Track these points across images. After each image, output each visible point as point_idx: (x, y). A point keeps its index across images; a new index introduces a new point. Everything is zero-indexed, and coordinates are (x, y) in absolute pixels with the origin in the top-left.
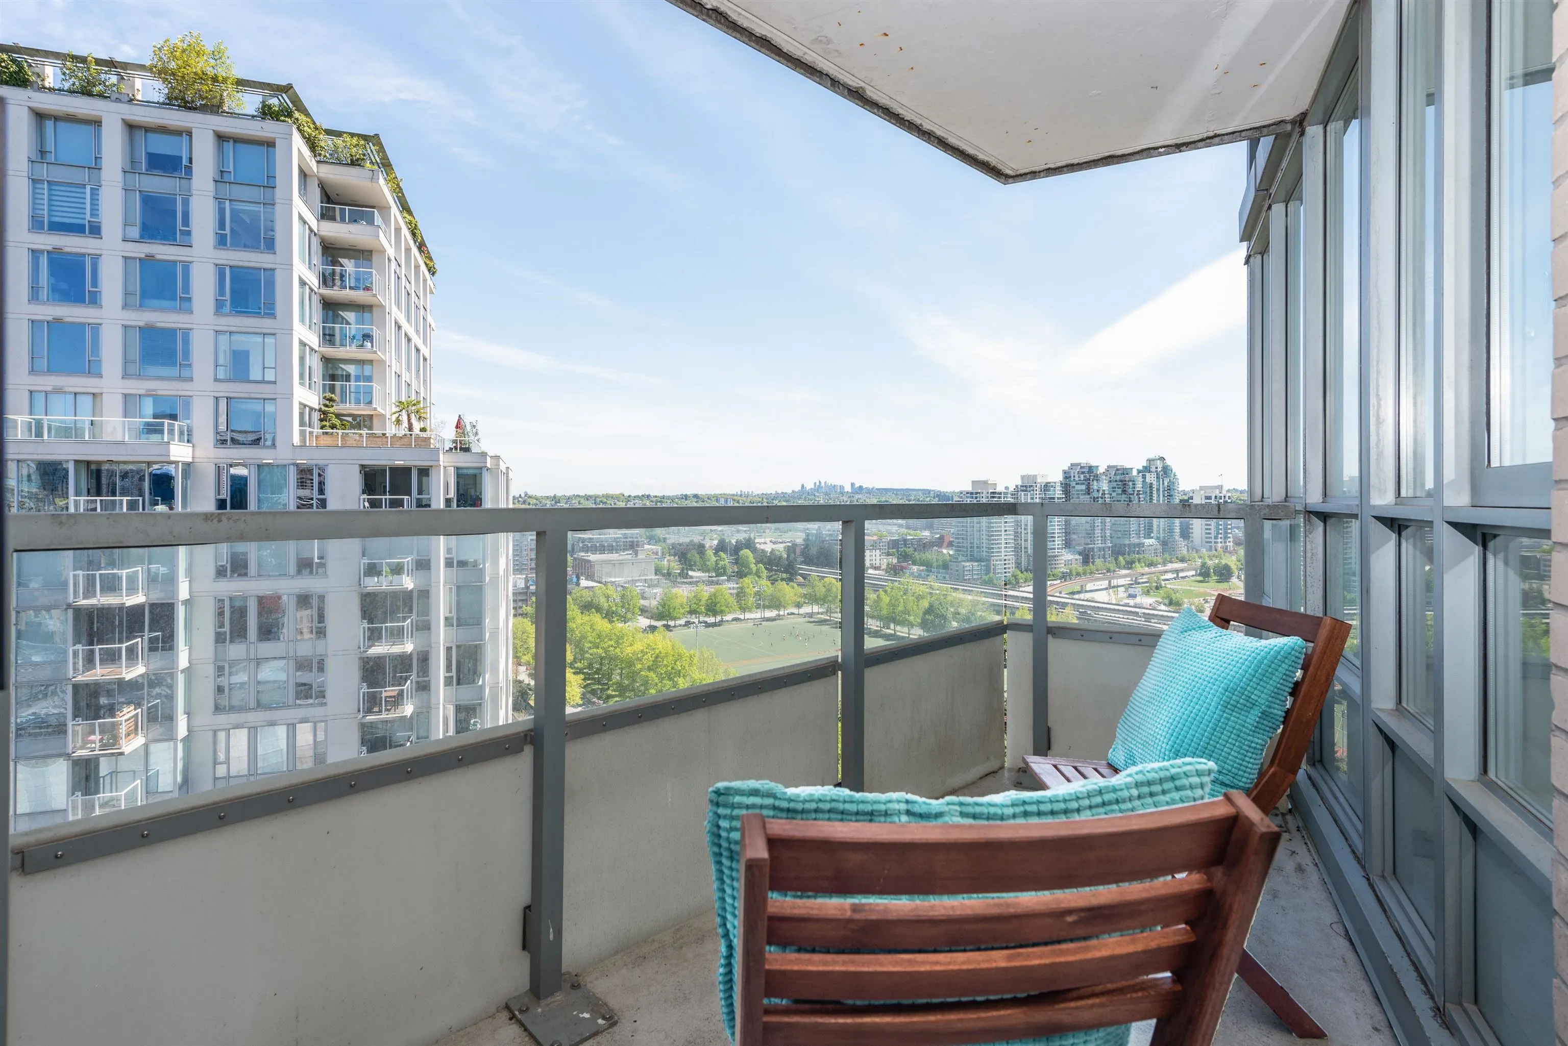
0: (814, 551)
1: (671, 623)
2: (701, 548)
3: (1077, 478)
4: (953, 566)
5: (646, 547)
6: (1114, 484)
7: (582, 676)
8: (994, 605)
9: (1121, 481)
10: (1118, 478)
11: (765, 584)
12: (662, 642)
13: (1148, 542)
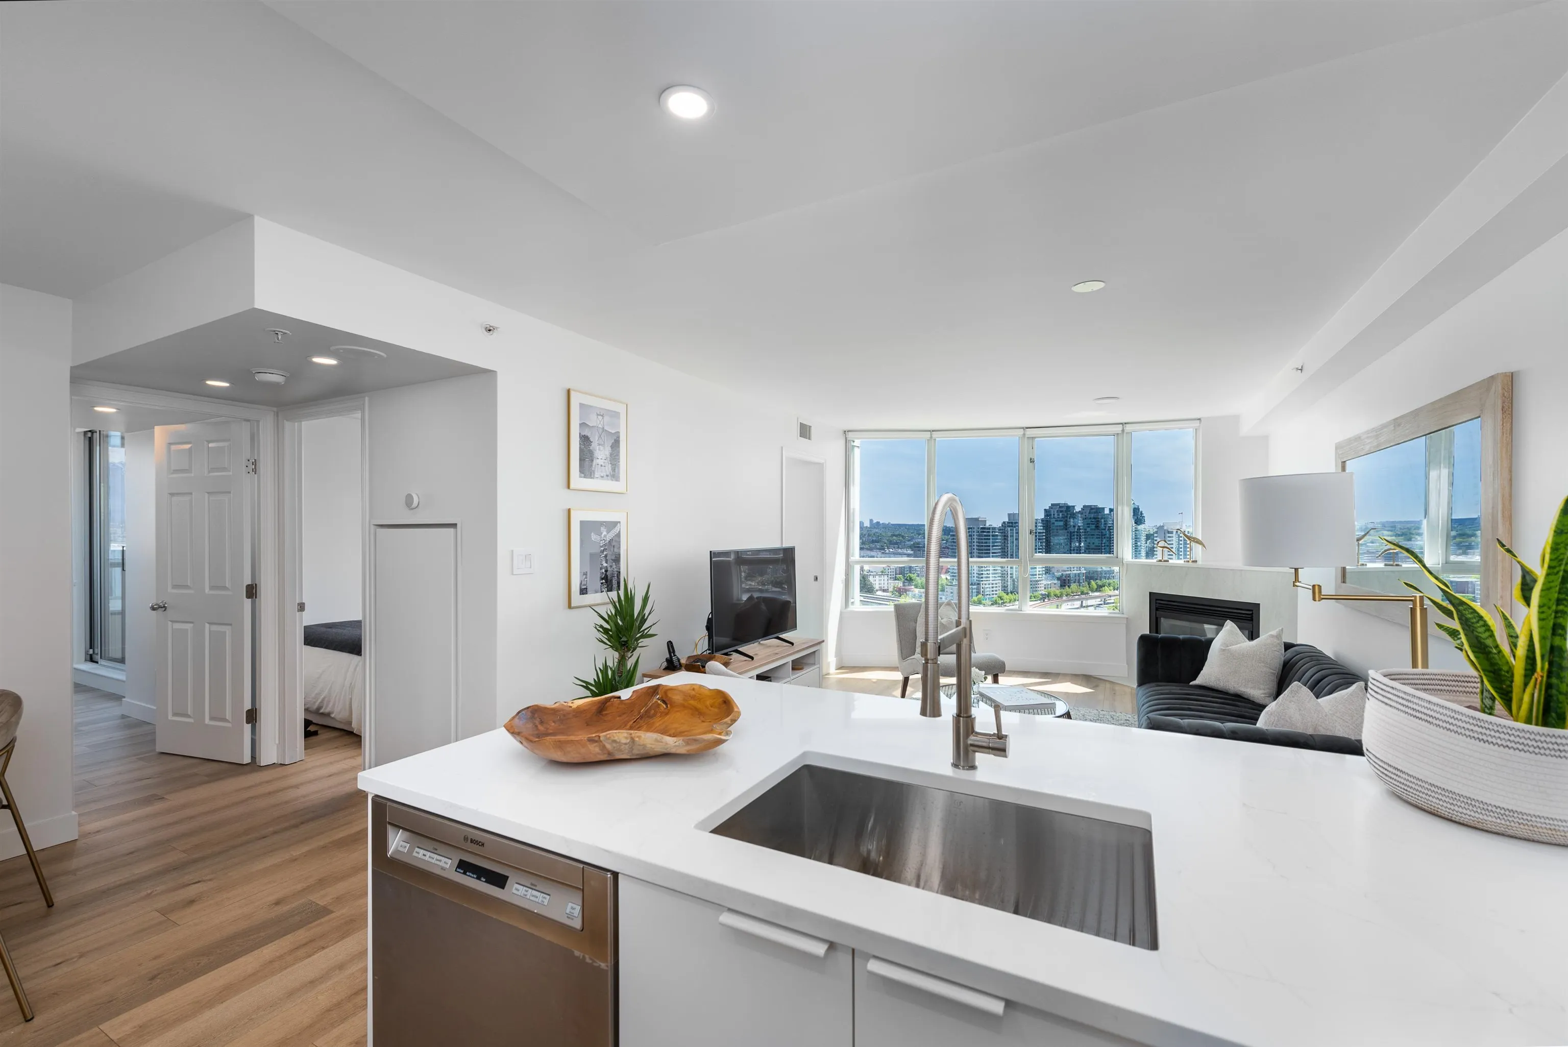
3: (1056, 516)
6: (1088, 521)
9: (1094, 518)
10: (1092, 516)
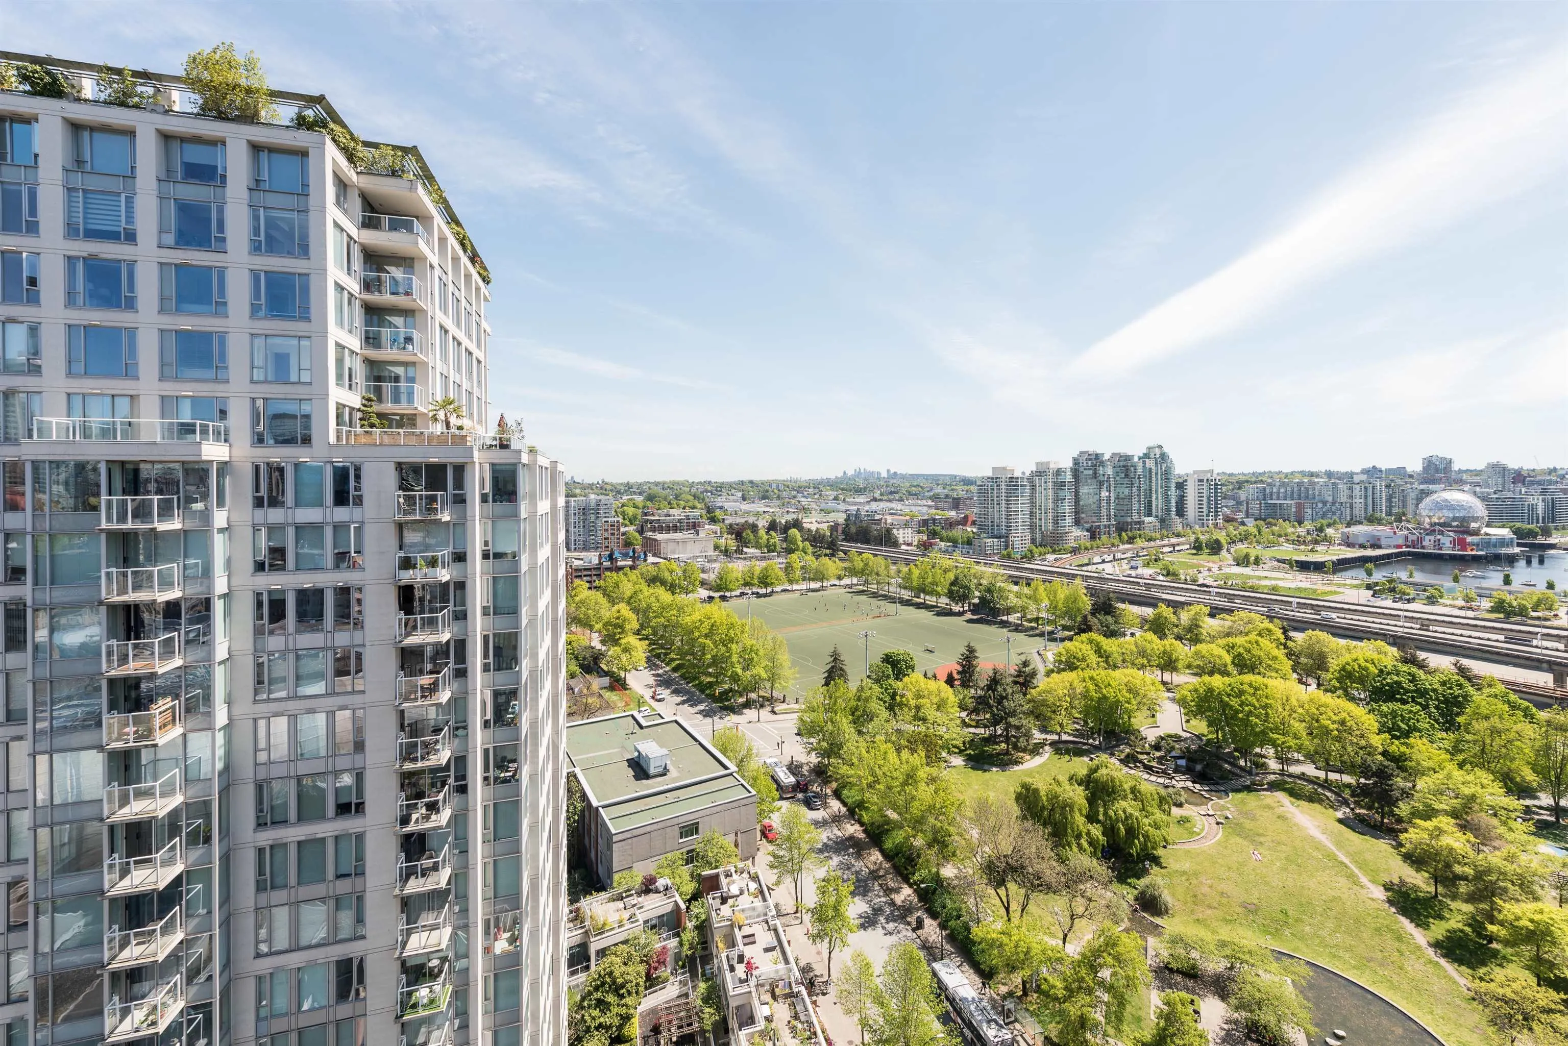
0: (853, 529)
1: (728, 594)
2: (754, 528)
3: (1085, 464)
4: (976, 542)
5: (707, 527)
6: (1118, 469)
7: (647, 642)
8: (1010, 576)
9: (1124, 466)
10: (1121, 464)
11: (810, 559)
12: (718, 612)
13: (1147, 519)
